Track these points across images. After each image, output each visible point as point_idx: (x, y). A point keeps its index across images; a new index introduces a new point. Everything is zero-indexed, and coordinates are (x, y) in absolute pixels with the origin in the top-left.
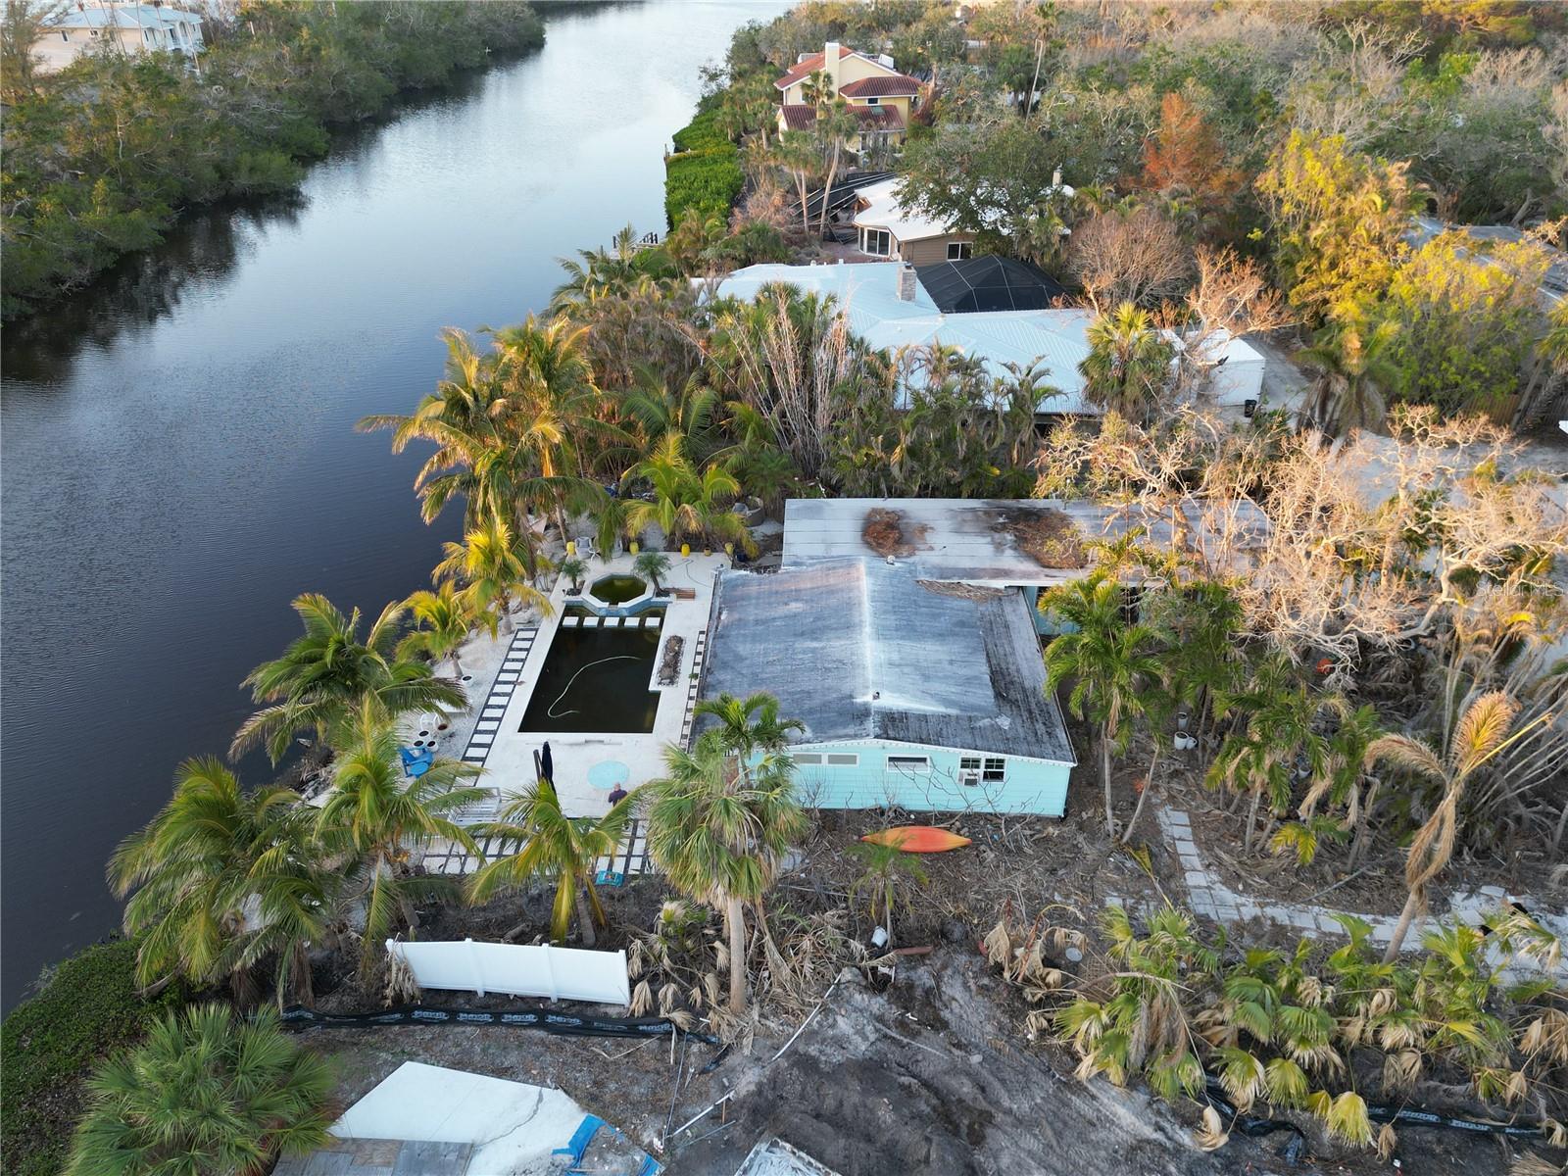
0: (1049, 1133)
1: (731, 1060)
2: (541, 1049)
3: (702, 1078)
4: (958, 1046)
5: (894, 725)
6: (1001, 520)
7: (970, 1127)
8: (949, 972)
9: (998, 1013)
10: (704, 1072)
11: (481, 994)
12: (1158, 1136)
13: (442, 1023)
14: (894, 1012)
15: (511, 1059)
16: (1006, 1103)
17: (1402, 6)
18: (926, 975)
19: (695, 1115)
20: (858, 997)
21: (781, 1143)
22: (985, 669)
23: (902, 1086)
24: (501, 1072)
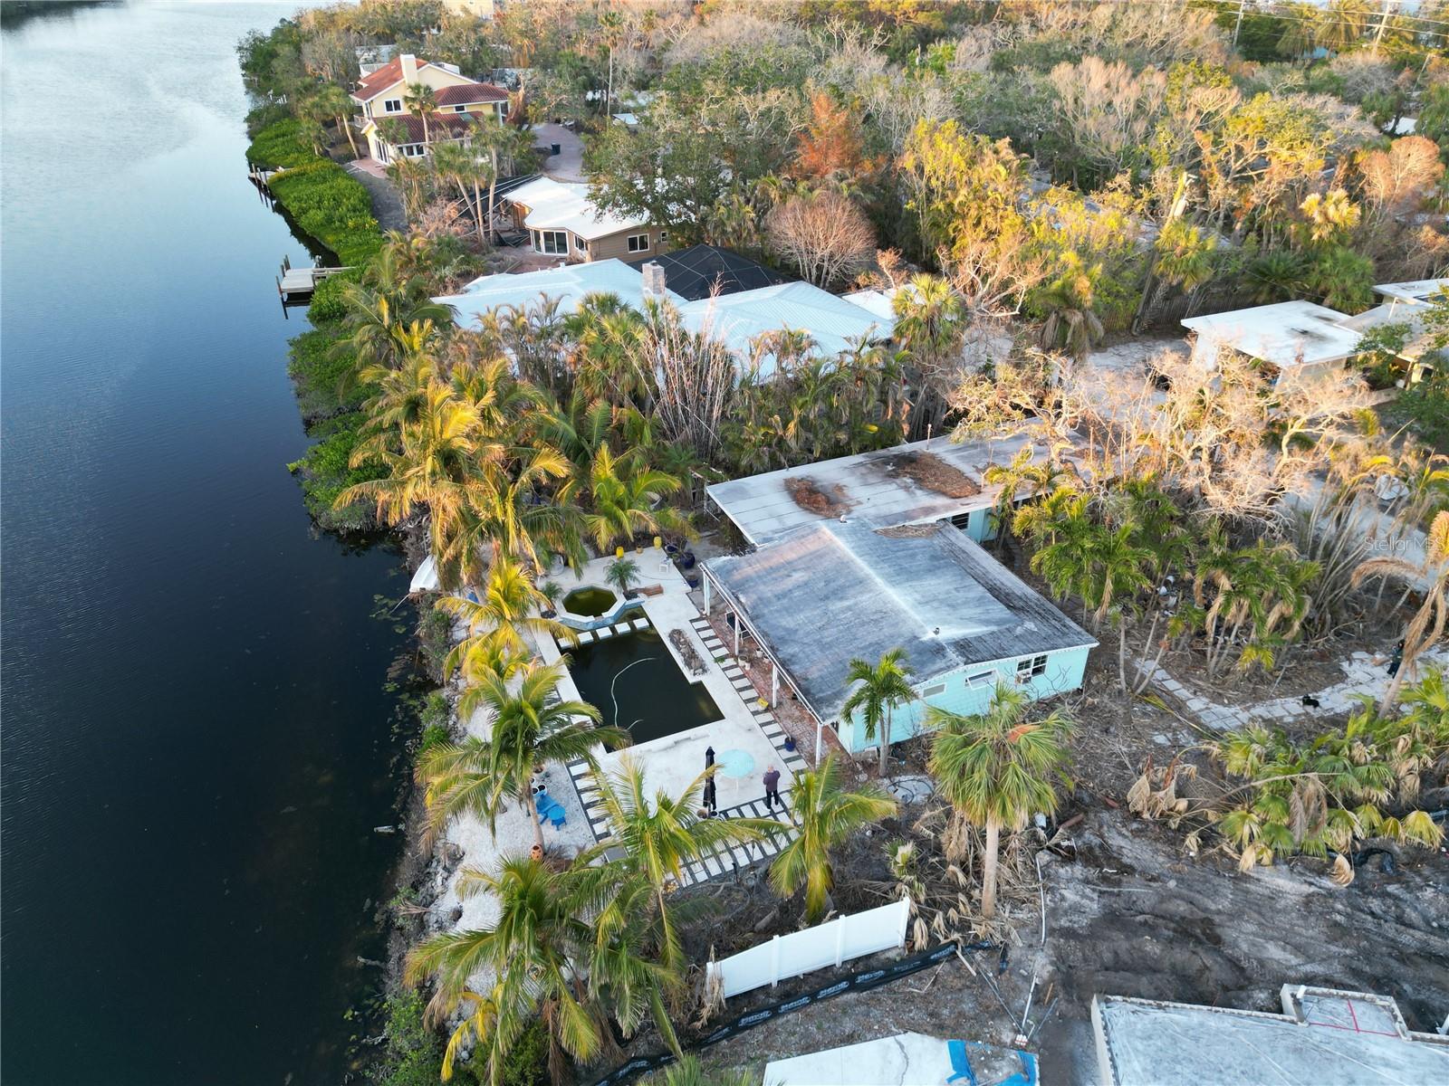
0: (1256, 916)
1: (1013, 954)
2: (863, 1008)
3: (1003, 977)
4: (1153, 879)
5: (968, 650)
6: (890, 468)
7: (1204, 933)
8: (1105, 828)
9: (1159, 846)
10: (1001, 971)
11: (775, 984)
12: (1313, 889)
13: (765, 1021)
14: (1093, 873)
15: (848, 1026)
16: (1213, 907)
17: (853, 5)
18: (1092, 837)
19: (1024, 1007)
20: (1062, 871)
21: (1112, 998)
22: (981, 588)
23: (1141, 923)
24: (850, 1039)
